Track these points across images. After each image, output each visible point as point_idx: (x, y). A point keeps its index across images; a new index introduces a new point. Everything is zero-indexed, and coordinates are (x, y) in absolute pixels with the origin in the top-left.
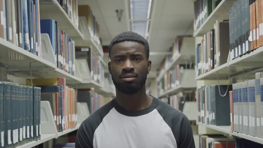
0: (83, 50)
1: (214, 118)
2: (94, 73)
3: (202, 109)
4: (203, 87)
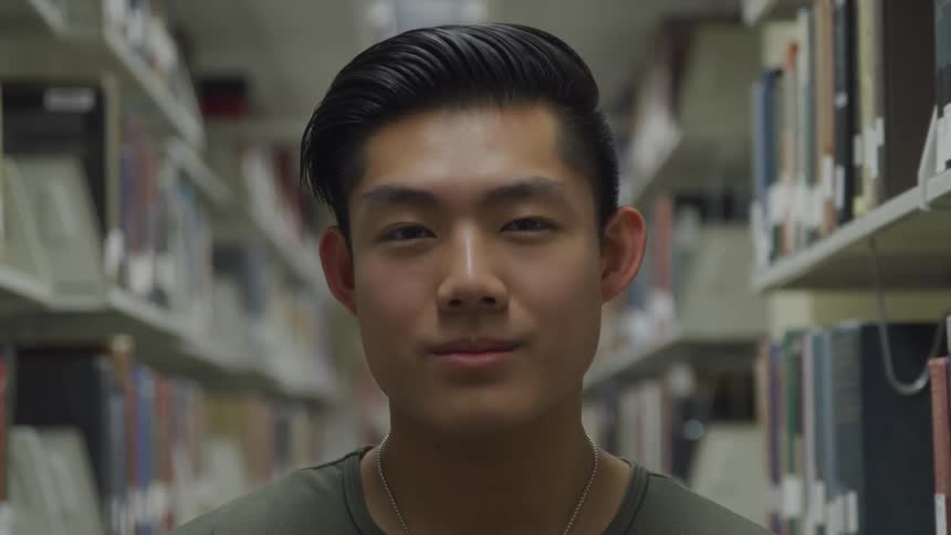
0: (55, 101)
1: (853, 526)
2: (134, 245)
3: (792, 470)
4: (793, 336)
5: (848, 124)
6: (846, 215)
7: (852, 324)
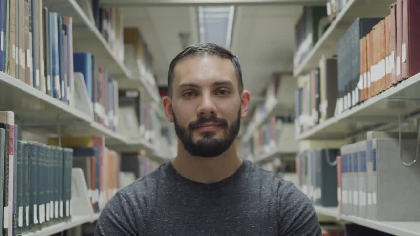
0: (128, 94)
1: (320, 196)
2: (146, 128)
4: (306, 152)
5: (319, 101)
6: (318, 123)
7: (320, 148)
